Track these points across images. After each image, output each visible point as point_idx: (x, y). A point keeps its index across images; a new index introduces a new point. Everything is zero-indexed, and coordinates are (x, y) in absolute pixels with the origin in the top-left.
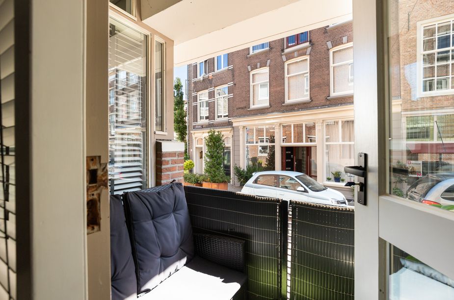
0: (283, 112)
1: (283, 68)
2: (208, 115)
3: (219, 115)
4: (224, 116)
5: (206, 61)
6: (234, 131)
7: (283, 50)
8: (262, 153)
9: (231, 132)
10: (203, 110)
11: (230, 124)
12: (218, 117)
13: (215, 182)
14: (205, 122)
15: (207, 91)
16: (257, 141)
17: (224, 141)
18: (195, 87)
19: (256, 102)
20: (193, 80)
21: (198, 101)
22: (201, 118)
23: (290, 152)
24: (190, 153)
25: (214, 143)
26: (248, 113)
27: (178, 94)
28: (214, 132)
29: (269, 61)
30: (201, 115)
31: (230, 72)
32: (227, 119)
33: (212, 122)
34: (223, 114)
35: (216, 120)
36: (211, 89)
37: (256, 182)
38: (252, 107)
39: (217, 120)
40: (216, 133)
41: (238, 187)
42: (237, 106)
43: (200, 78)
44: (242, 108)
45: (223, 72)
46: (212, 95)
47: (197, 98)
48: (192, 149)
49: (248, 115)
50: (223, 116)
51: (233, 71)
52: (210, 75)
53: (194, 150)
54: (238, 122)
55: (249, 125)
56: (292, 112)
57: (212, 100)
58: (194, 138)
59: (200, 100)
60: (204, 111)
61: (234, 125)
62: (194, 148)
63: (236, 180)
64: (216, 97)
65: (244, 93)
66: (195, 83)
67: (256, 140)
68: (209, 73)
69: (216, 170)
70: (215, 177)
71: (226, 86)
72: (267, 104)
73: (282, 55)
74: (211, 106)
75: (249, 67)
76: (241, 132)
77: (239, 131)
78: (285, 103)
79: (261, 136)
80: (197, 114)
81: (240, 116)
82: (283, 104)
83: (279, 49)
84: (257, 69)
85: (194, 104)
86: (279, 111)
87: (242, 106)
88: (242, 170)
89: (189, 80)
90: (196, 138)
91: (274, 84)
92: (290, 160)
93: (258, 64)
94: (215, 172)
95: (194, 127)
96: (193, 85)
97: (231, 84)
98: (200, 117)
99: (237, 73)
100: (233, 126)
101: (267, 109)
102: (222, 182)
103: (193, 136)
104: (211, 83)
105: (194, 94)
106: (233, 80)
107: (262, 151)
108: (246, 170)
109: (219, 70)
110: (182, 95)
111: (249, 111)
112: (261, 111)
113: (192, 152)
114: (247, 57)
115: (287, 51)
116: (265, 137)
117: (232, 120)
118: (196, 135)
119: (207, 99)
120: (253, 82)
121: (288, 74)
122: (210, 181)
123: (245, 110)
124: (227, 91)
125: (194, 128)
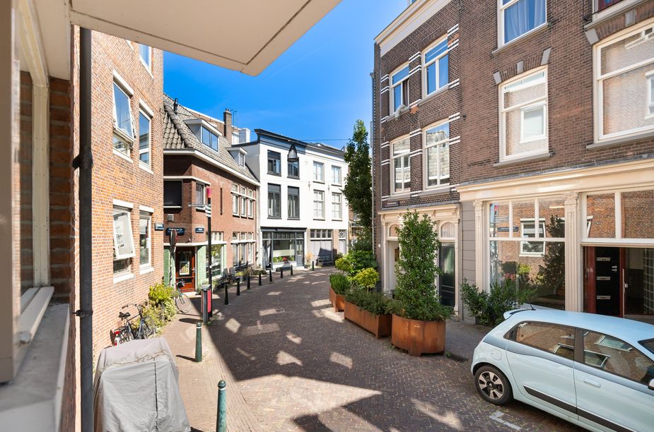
0: (589, 164)
1: (590, 60)
2: (409, 180)
3: (430, 178)
4: (443, 181)
5: (405, 82)
6: (462, 212)
7: (588, 19)
8: (529, 250)
9: (455, 213)
10: (400, 172)
11: (453, 197)
12: (430, 184)
13: (415, 318)
14: (404, 193)
15: (407, 137)
16: (517, 225)
17: (436, 235)
18: (384, 133)
19: (514, 147)
20: (383, 120)
21: (392, 157)
22: (397, 186)
23: (608, 259)
24: (377, 250)
25: (415, 238)
26: (495, 172)
27: (359, 148)
28: (416, 217)
29: (547, 54)
30: (397, 181)
31: (454, 93)
32: (447, 186)
33: (417, 193)
34: (439, 177)
35: (424, 190)
36: (415, 133)
37: (512, 335)
38: (504, 158)
39: (428, 190)
40: (421, 218)
41: (470, 325)
42: (470, 160)
43: (395, 114)
44: (481, 163)
45: (438, 97)
46: (416, 143)
47: (389, 153)
48: (380, 243)
49: (495, 178)
50: (438, 182)
51: (459, 89)
52: (414, 105)
53: (384, 246)
54: (473, 193)
55: (497, 198)
56: (617, 162)
57: (417, 152)
58: (383, 224)
59: (394, 155)
60: (402, 174)
61: (463, 198)
62: (384, 242)
63: (467, 312)
64: (425, 146)
65: (486, 131)
66: (386, 125)
67: (514, 223)
68: (410, 103)
69: (419, 293)
70: (417, 307)
71: (446, 122)
72: (544, 150)
73: (584, 30)
74: (416, 165)
75: (497, 77)
76: (478, 213)
77: (473, 210)
78: (596, 141)
79: (527, 217)
80: (389, 181)
81: (476, 179)
82: (588, 147)
83: (578, 17)
84: (517, 77)
85: (384, 163)
86: (574, 164)
87: (481, 159)
88: (480, 291)
89: (376, 122)
90: (387, 224)
91: (563, 103)
92: (608, 278)
93: (520, 66)
94: (417, 298)
95: (385, 205)
96: (381, 130)
97: (456, 116)
98: (396, 184)
99: (468, 94)
100: (460, 201)
101: (544, 160)
102: (433, 320)
103: (382, 220)
104: (415, 121)
105: (383, 145)
106: (460, 108)
107: (530, 246)
108: (489, 291)
109: (431, 94)
110: (367, 148)
111: (496, 168)
112: (529, 167)
113: (380, 249)
114: (492, 57)
115: (597, 18)
116: (537, 219)
117: (458, 188)
118: (388, 219)
119: (407, 151)
120: (507, 105)
121: (603, 73)
122: (405, 316)
123: (488, 166)
124: (447, 131)
125: (384, 207)
